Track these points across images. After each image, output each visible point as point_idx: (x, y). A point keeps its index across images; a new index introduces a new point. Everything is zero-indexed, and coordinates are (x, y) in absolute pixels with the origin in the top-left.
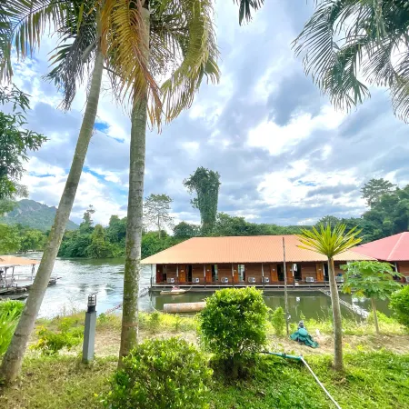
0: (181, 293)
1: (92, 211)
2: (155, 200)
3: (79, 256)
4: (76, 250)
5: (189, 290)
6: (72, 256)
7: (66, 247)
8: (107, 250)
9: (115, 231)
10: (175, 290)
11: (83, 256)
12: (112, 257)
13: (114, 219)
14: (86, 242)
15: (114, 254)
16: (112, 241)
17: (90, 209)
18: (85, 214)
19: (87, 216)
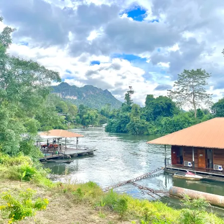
0: (196, 180)
1: (132, 92)
2: (189, 77)
3: (122, 132)
4: (120, 127)
5: (207, 177)
6: (117, 132)
7: (112, 123)
8: (143, 127)
9: (151, 110)
10: (189, 175)
11: (125, 132)
12: (148, 135)
13: (149, 98)
14: (126, 120)
15: (150, 132)
16: (148, 120)
17: (129, 90)
18: (126, 95)
19: (127, 97)
